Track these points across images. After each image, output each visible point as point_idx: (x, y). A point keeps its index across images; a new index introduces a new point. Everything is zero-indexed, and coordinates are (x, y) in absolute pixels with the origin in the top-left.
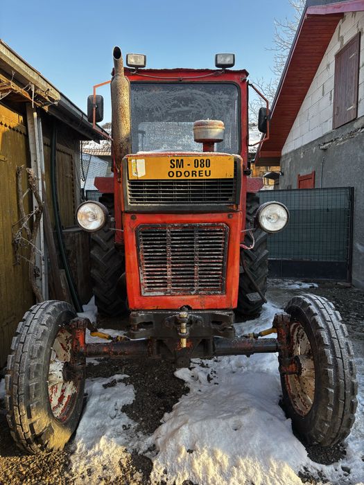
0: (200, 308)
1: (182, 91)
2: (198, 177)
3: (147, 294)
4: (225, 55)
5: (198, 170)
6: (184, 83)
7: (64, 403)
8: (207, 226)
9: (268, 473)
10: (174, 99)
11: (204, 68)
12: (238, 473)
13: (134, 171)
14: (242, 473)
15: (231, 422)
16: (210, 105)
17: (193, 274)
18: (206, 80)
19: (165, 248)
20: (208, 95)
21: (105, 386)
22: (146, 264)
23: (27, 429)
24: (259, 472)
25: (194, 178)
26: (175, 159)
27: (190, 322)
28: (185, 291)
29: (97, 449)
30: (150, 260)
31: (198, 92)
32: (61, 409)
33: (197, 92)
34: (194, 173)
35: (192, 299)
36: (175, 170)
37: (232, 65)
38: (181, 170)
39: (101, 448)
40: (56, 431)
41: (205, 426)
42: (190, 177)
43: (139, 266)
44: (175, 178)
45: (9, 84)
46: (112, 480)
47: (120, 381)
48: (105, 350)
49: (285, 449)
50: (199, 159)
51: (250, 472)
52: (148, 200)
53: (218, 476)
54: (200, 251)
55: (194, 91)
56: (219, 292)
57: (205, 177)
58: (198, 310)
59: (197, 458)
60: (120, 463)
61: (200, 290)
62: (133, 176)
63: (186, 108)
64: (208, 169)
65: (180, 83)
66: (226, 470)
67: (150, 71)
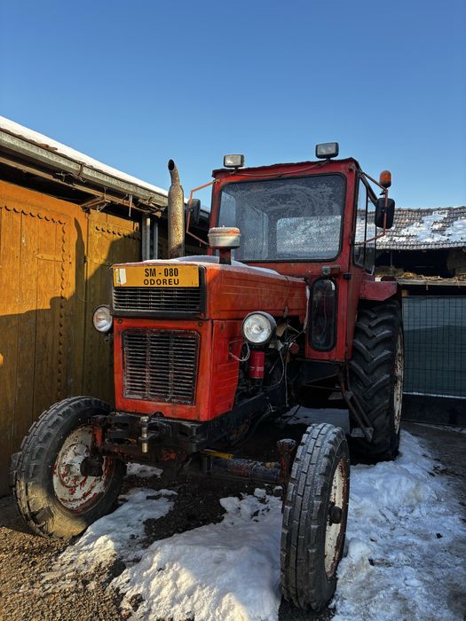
0: (171, 416)
1: (281, 188)
2: (168, 286)
3: (128, 396)
4: (326, 145)
5: (168, 278)
6: (282, 179)
7: (87, 499)
8: (180, 333)
9: (213, 611)
10: (272, 197)
11: (305, 161)
12: (186, 603)
13: (118, 279)
14: (190, 603)
15: (216, 554)
16: (310, 200)
17: (168, 381)
18: (308, 173)
19: (144, 352)
20: (309, 189)
21: (148, 498)
22: (131, 366)
23: (24, 505)
24: (205, 608)
25: (165, 286)
26: (149, 268)
27: (152, 427)
28: (161, 397)
29: (91, 546)
30: (133, 363)
31: (299, 187)
32: (81, 502)
33: (296, 187)
34: (164, 281)
35: (165, 406)
36: (149, 278)
37: (336, 155)
38: (153, 278)
39: (95, 546)
40: (56, 518)
41: (188, 551)
42: (162, 285)
43: (124, 368)
44: (149, 285)
45: (103, 198)
46: (82, 573)
47: (166, 496)
48: (116, 451)
49: (250, 595)
50: (168, 268)
51: (197, 606)
52: (142, 306)
53: (168, 599)
54: (175, 358)
55: (294, 186)
56: (189, 402)
57: (174, 285)
58: (170, 418)
59: (159, 576)
60: (101, 563)
61: (174, 398)
62: (117, 284)
63: (284, 206)
64: (176, 278)
65: (280, 179)
66: (178, 596)
67: (249, 170)
